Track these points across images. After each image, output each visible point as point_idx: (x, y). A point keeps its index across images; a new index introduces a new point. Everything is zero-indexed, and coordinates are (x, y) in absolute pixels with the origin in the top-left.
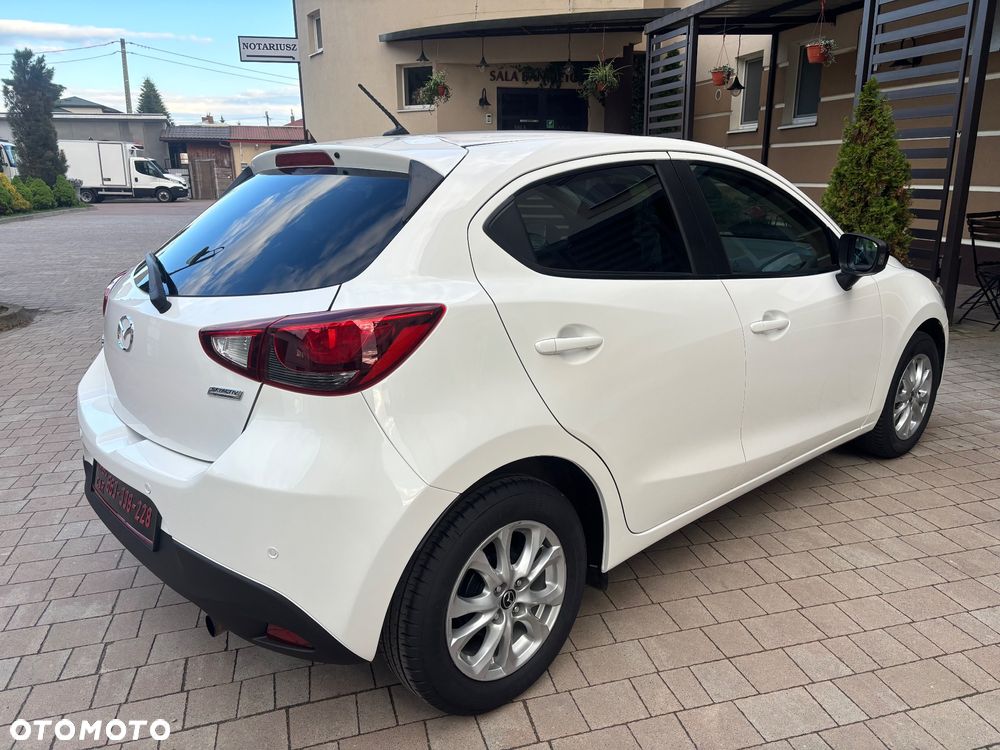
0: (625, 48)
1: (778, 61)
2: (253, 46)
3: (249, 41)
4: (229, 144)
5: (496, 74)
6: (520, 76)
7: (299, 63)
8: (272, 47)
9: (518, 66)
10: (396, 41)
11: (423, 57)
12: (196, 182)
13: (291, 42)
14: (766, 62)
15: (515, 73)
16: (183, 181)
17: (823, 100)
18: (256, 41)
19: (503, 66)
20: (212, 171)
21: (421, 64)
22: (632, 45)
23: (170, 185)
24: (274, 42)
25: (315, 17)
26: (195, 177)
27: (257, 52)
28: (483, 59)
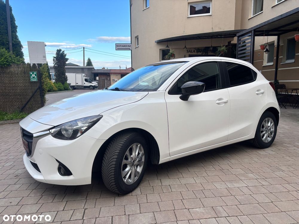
0: (228, 42)
1: (280, 43)
3: (118, 45)
4: (109, 74)
5: (189, 51)
6: (196, 51)
7: (131, 50)
8: (124, 46)
9: (195, 48)
10: (160, 42)
11: (167, 46)
12: (100, 84)
13: (129, 45)
14: (276, 44)
15: (194, 51)
16: (97, 84)
17: (296, 54)
18: (120, 45)
19: (191, 48)
20: (104, 81)
21: (167, 48)
22: (230, 41)
23: (93, 85)
25: (137, 37)
26: (100, 83)
27: (120, 48)
28: (185, 46)
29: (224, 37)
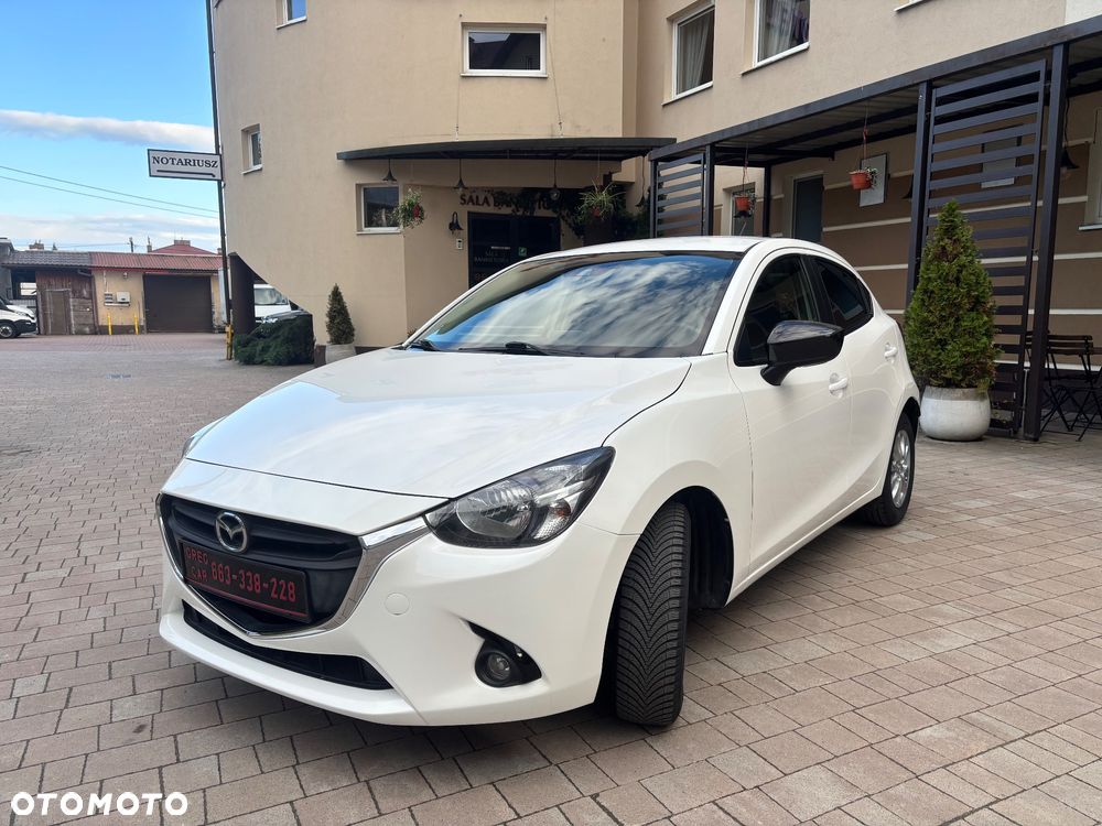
0: (605, 176)
1: (773, 193)
2: (165, 161)
3: (161, 155)
4: (90, 272)
5: (467, 198)
6: (491, 200)
7: (219, 182)
8: (187, 162)
9: (490, 190)
10: (355, 159)
11: (390, 177)
12: (45, 315)
13: (211, 159)
14: (759, 192)
15: (486, 198)
16: (31, 313)
17: (825, 229)
18: (169, 156)
19: (475, 190)
20: (66, 302)
21: (389, 184)
22: (611, 174)
23: (14, 318)
24: (191, 157)
25: (252, 134)
26: (44, 310)
27: (169, 167)
28: (461, 181)
29: (601, 159)
